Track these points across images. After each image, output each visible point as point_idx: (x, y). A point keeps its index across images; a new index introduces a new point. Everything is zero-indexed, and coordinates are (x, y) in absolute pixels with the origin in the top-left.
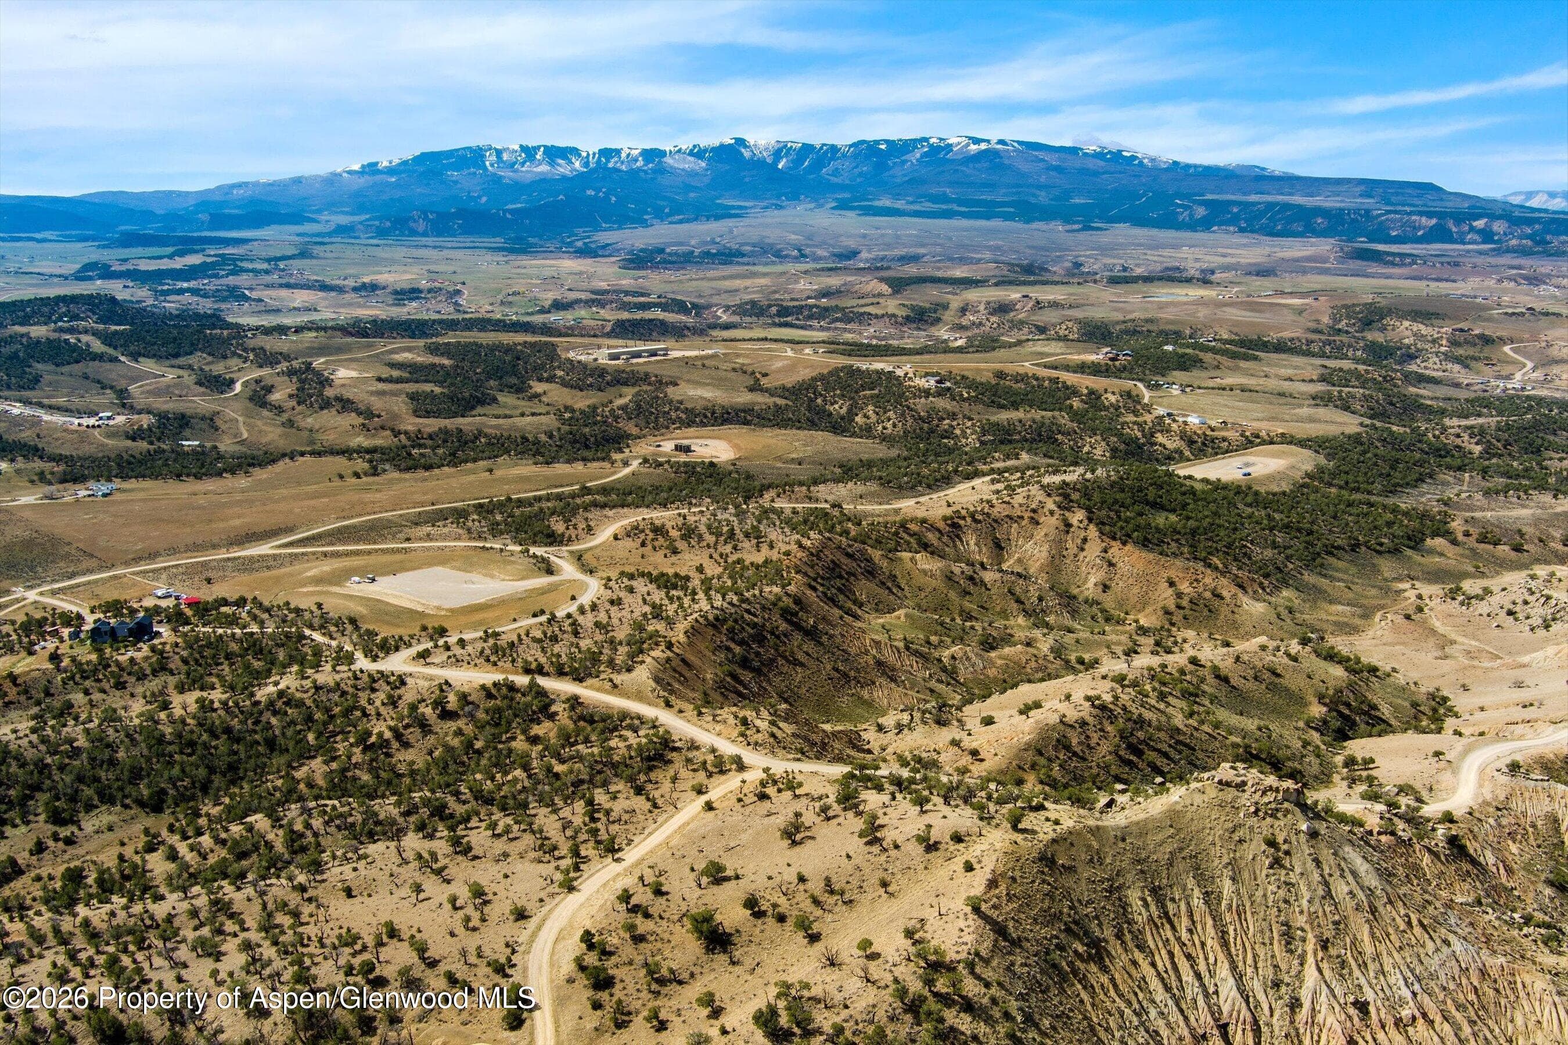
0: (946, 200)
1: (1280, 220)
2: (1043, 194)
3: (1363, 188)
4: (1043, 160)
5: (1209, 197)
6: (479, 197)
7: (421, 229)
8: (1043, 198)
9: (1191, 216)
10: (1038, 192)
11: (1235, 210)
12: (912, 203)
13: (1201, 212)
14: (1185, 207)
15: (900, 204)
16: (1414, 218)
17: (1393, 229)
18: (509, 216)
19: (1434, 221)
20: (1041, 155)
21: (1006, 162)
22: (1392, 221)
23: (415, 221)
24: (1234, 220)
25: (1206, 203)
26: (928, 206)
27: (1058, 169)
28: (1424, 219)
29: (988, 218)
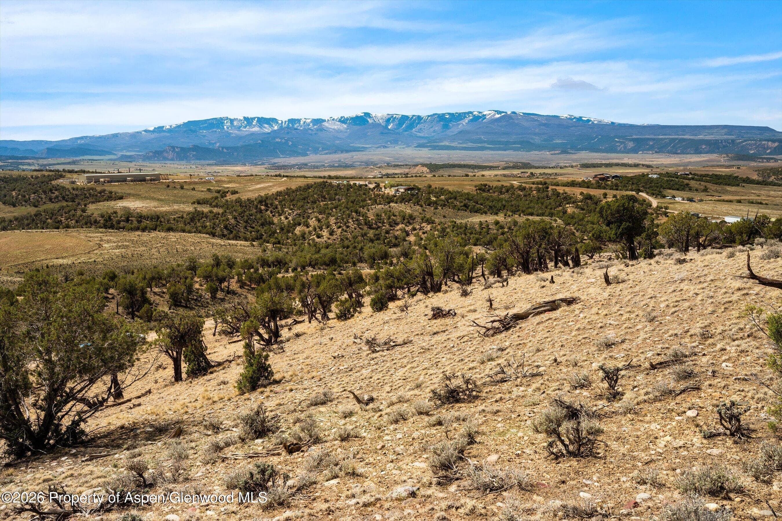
0: (481, 141)
1: (679, 147)
2: (537, 138)
3: (726, 130)
4: (537, 120)
5: (634, 137)
6: (215, 143)
7: (170, 157)
8: (537, 140)
9: (625, 147)
10: (534, 137)
11: (651, 143)
12: (461, 144)
13: (631, 145)
14: (622, 143)
15: (454, 144)
16: (763, 142)
17: (751, 149)
18: (225, 150)
19: (776, 144)
20: (536, 118)
21: (516, 122)
22: (750, 145)
23: (167, 152)
24: (651, 148)
25: (634, 140)
26: (470, 145)
27: (545, 125)
28: (770, 143)
29: (505, 150)
